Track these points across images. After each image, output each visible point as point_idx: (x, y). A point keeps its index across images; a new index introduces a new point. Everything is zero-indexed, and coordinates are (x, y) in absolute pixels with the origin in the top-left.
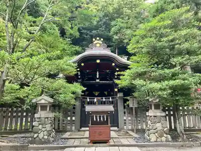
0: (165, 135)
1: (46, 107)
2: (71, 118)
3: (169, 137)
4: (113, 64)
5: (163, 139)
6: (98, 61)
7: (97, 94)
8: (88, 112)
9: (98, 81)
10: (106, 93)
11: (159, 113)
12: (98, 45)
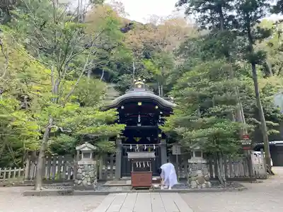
0: (206, 182)
1: (89, 154)
2: (112, 168)
3: (209, 183)
4: (157, 107)
5: (204, 185)
6: (140, 104)
7: (138, 140)
8: (131, 159)
9: (139, 125)
10: (149, 139)
11: (200, 160)
12: (140, 86)
